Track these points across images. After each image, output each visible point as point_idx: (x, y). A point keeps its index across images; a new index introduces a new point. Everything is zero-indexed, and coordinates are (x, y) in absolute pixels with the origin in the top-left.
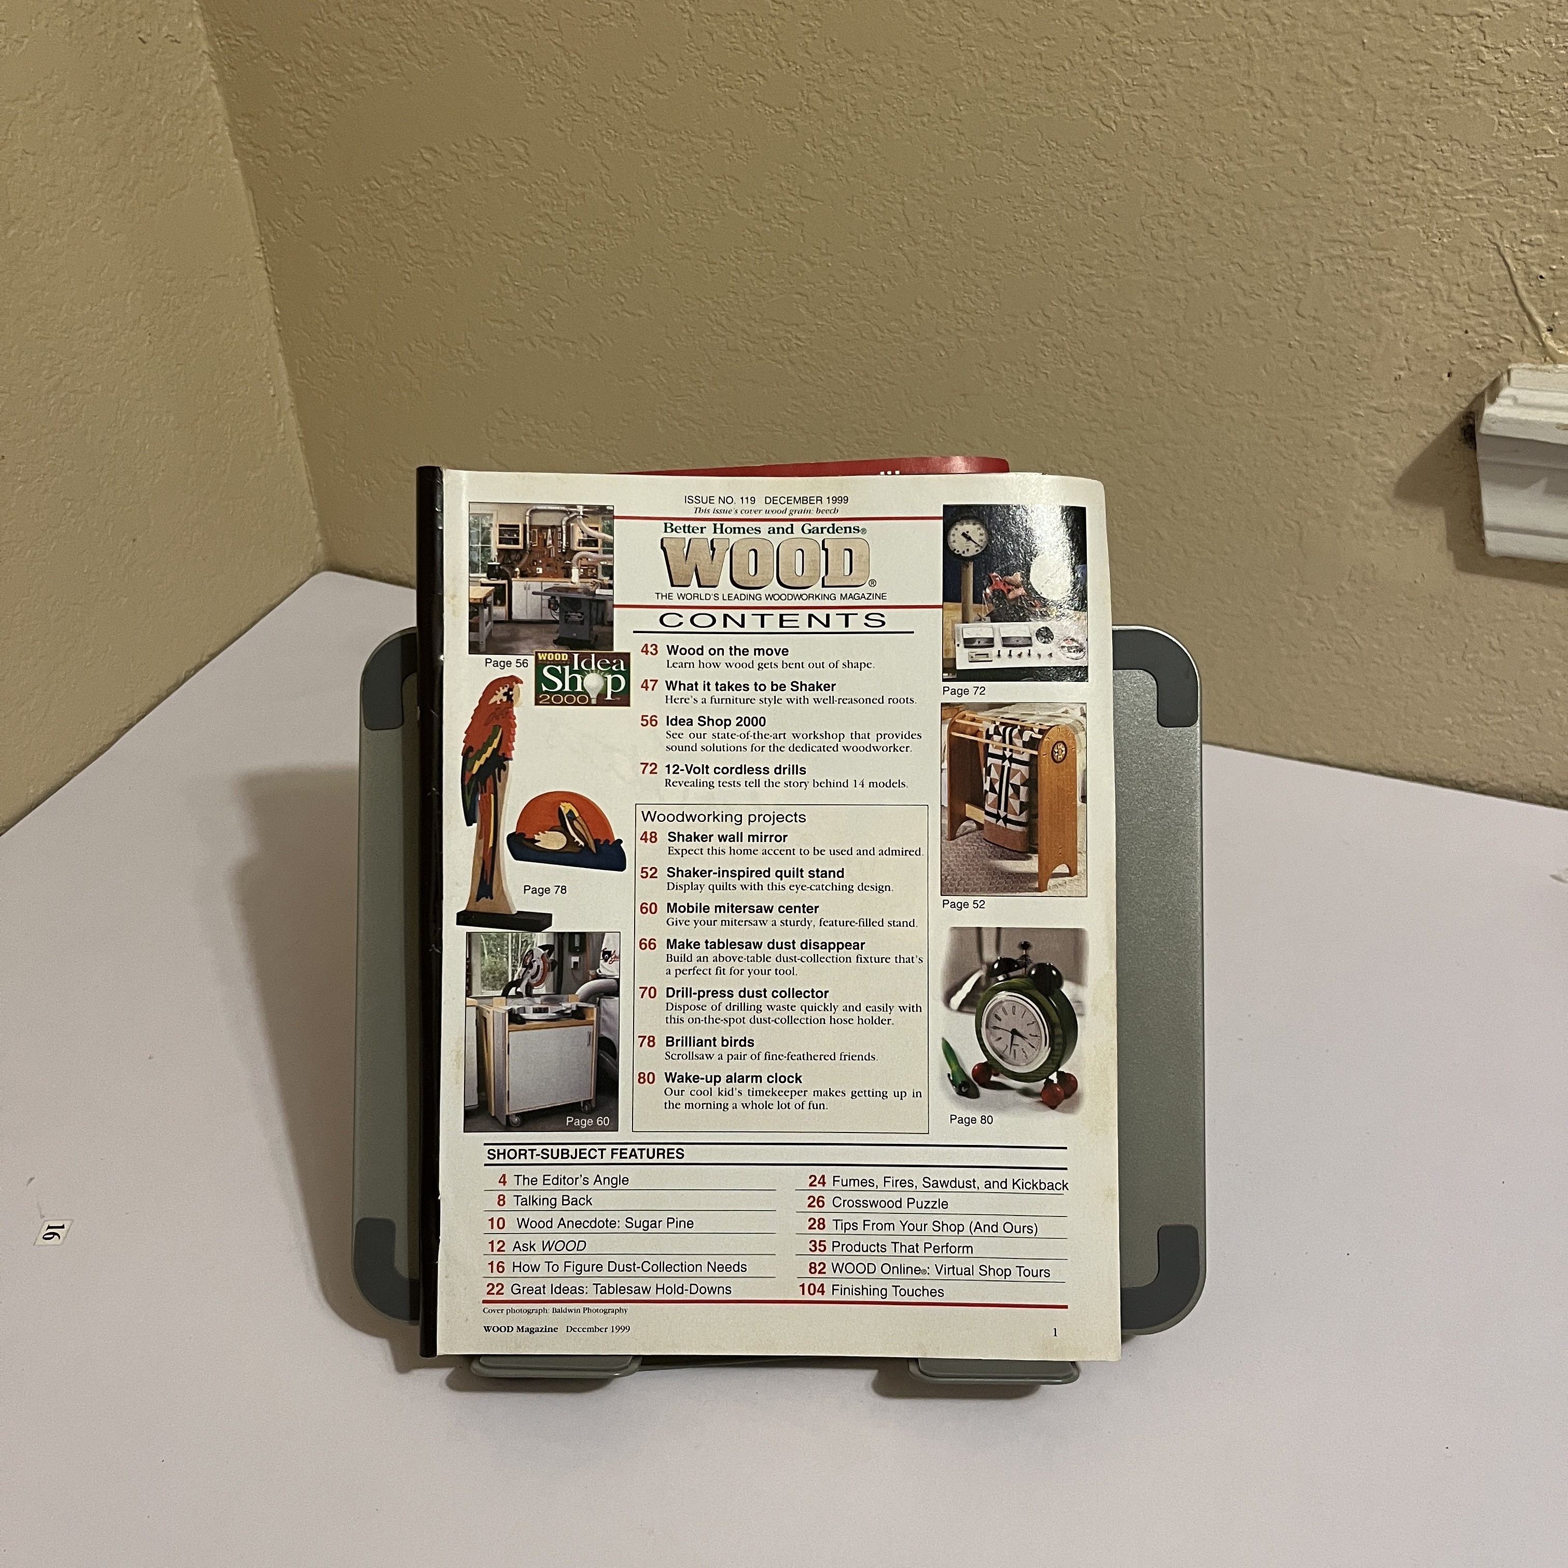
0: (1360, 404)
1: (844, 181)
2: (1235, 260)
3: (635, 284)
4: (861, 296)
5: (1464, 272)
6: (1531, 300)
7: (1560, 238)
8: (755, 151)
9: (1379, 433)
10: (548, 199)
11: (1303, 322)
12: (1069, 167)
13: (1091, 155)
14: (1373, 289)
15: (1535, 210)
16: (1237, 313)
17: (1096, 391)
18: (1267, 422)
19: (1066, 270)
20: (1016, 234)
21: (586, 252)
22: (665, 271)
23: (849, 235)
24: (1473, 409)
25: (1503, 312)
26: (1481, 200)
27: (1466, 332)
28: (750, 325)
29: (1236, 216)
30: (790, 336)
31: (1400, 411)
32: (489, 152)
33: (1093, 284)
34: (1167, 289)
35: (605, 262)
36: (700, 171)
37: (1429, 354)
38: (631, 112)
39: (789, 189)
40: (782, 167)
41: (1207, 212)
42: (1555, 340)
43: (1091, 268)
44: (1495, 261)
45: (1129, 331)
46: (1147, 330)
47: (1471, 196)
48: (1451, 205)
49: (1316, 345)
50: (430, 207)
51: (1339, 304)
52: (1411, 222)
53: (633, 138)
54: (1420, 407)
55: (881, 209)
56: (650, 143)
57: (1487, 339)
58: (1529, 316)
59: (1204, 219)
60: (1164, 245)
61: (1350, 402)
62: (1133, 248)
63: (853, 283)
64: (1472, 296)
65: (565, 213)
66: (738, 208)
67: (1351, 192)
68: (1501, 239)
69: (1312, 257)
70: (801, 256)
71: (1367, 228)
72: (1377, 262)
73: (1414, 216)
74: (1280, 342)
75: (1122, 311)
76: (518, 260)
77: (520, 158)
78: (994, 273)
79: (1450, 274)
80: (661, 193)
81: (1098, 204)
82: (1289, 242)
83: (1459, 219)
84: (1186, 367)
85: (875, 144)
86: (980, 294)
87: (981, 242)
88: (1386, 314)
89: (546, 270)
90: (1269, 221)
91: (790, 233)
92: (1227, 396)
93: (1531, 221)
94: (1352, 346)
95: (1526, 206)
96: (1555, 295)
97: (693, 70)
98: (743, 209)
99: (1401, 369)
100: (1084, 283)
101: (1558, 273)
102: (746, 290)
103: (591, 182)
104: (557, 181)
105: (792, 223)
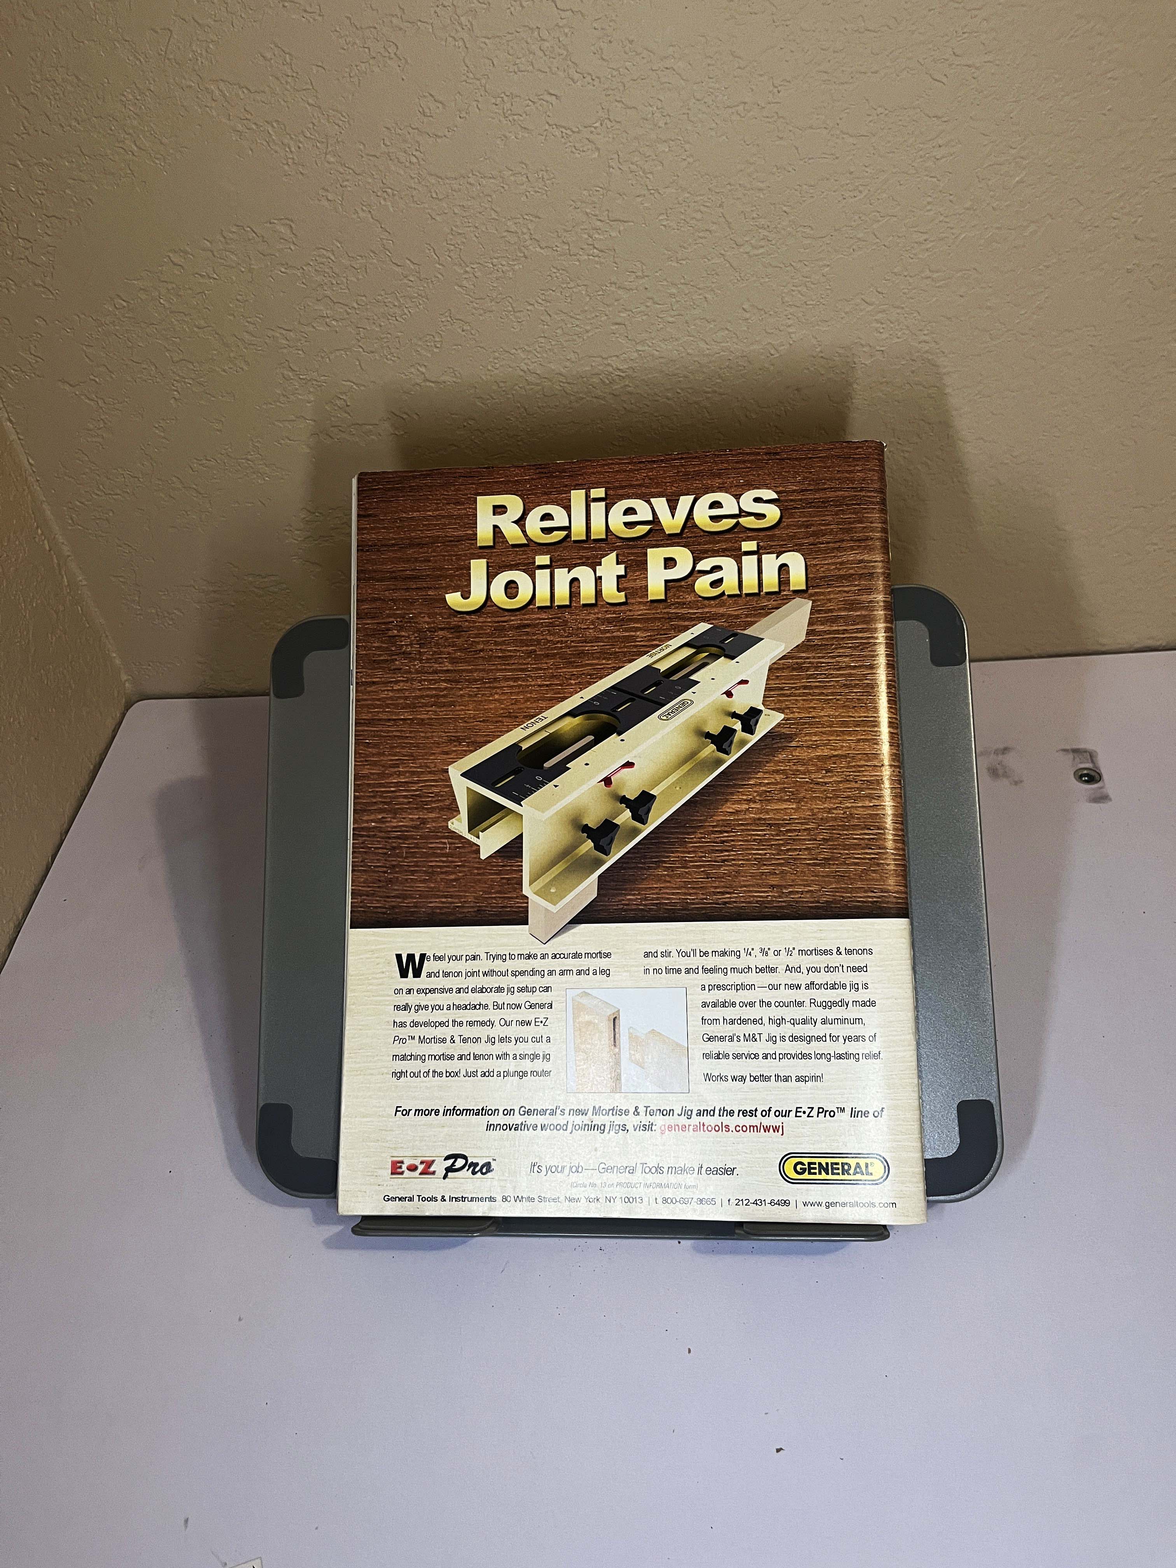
1: (656, 195)
3: (435, 350)
4: (683, 313)
22: (467, 330)
30: (611, 369)
32: (249, 240)
35: (399, 334)
36: (494, 215)
38: (408, 164)
39: (595, 215)
40: (585, 192)
53: (414, 193)
55: (699, 216)
56: (434, 196)
63: (674, 300)
65: (347, 291)
66: (541, 247)
70: (615, 284)
76: (300, 352)
77: (284, 239)
80: (452, 247)
85: (687, 146)
87: (808, 230)
89: (332, 357)
91: (601, 263)
97: (475, 103)
102: (557, 331)
103: (372, 251)
104: (333, 258)
105: (602, 251)
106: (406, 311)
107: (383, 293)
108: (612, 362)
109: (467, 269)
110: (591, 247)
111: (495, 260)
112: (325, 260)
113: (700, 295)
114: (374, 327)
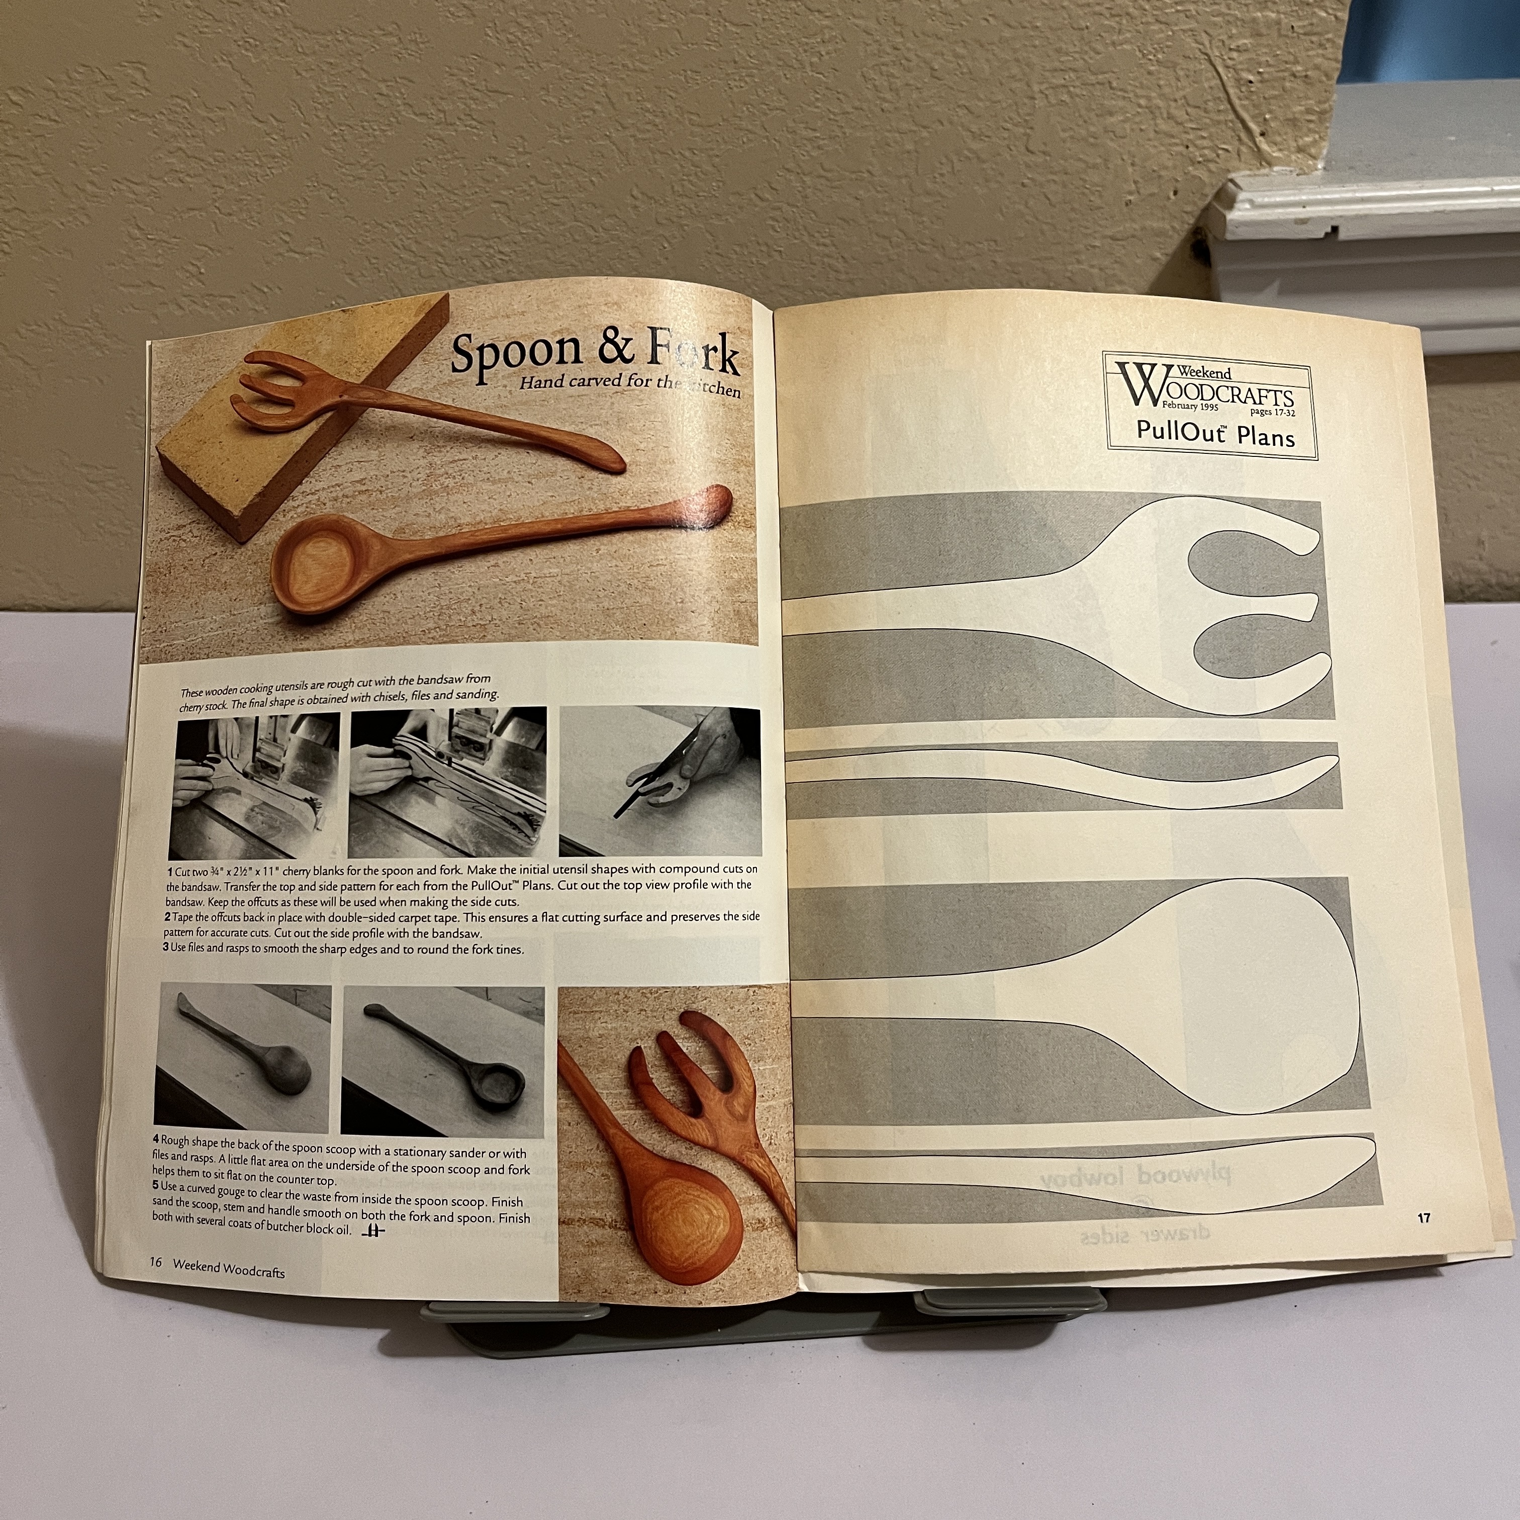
0: (1096, 235)
1: (537, 69)
2: (960, 103)
3: (301, 217)
4: (568, 195)
5: (1179, 84)
6: (1243, 106)
7: (1264, 41)
8: (427, 45)
9: (1116, 262)
10: (181, 133)
11: (1033, 158)
12: (781, 23)
13: (803, 7)
14: (1097, 116)
15: (1239, 15)
16: (967, 158)
17: (832, 261)
18: (1008, 268)
19: (789, 136)
20: (732, 102)
21: (236, 190)
22: (335, 198)
23: (548, 128)
24: (1201, 224)
25: (1219, 122)
26: (1189, 10)
27: (1187, 147)
28: (443, 246)
29: (957, 56)
30: (492, 251)
31: (1133, 236)
32: (97, 82)
33: (819, 147)
34: (896, 142)
35: (261, 197)
36: (364, 76)
37: (1155, 175)
38: (271, 15)
39: (472, 84)
40: (460, 60)
41: (928, 55)
42: (1267, 143)
43: (815, 130)
44: (1207, 71)
45: (861, 192)
46: (879, 189)
47: (1179, 8)
48: (1163, 20)
49: (1048, 181)
50: (25, 159)
51: (1067, 135)
52: (1126, 41)
53: (279, 45)
54: (1153, 229)
56: (300, 50)
57: (1206, 152)
58: (1243, 122)
59: (925, 62)
60: (888, 96)
61: (1086, 235)
62: (857, 104)
63: (558, 181)
64: (1189, 110)
65: (202, 145)
66: (415, 114)
67: (1066, 16)
68: (1211, 48)
69: (1036, 88)
70: (495, 158)
71: (1086, 52)
72: (1098, 86)
73: (1128, 35)
74: (1014, 183)
75: (854, 172)
76: (149, 209)
77: (135, 84)
78: (713, 149)
79: (1167, 90)
80: (320, 106)
81: (815, 59)
82: (1013, 77)
83: (1170, 33)
84: (923, 222)
86: (700, 174)
87: (694, 117)
88: (1112, 140)
89: (186, 216)
90: (991, 56)
91: (478, 135)
92: (967, 246)
93: (1237, 26)
94: (1083, 176)
95: (1232, 12)
96: (1264, 98)
98: (421, 114)
99: (1130, 193)
100: (809, 147)
101: (1266, 76)
102: (435, 206)
103: (231, 103)
104: (188, 107)
105: (480, 123)
106: (268, 172)
107: (243, 150)
108: (493, 244)
109: (336, 131)
110: (467, 118)
111: (365, 124)
112: (179, 109)
113: (586, 177)
114: (232, 187)
